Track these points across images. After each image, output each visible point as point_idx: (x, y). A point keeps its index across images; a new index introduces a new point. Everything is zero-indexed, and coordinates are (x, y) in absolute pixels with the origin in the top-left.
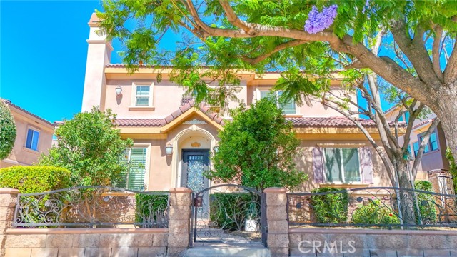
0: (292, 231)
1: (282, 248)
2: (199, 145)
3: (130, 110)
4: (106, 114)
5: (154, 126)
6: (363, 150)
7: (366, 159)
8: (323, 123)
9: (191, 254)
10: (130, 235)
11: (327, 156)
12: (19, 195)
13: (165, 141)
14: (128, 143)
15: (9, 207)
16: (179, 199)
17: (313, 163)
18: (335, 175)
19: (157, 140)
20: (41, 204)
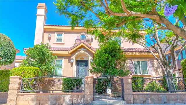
0: (134, 94)
1: (131, 100)
2: (83, 59)
3: (54, 44)
4: (46, 45)
5: (65, 51)
6: (149, 61)
7: (150, 65)
8: (133, 50)
9: (94, 103)
10: (69, 95)
11: (135, 64)
12: (22, 79)
13: (70, 57)
14: (56, 58)
15: (18, 84)
16: (89, 81)
17: (129, 67)
18: (138, 71)
19: (66, 57)
20: (31, 83)
